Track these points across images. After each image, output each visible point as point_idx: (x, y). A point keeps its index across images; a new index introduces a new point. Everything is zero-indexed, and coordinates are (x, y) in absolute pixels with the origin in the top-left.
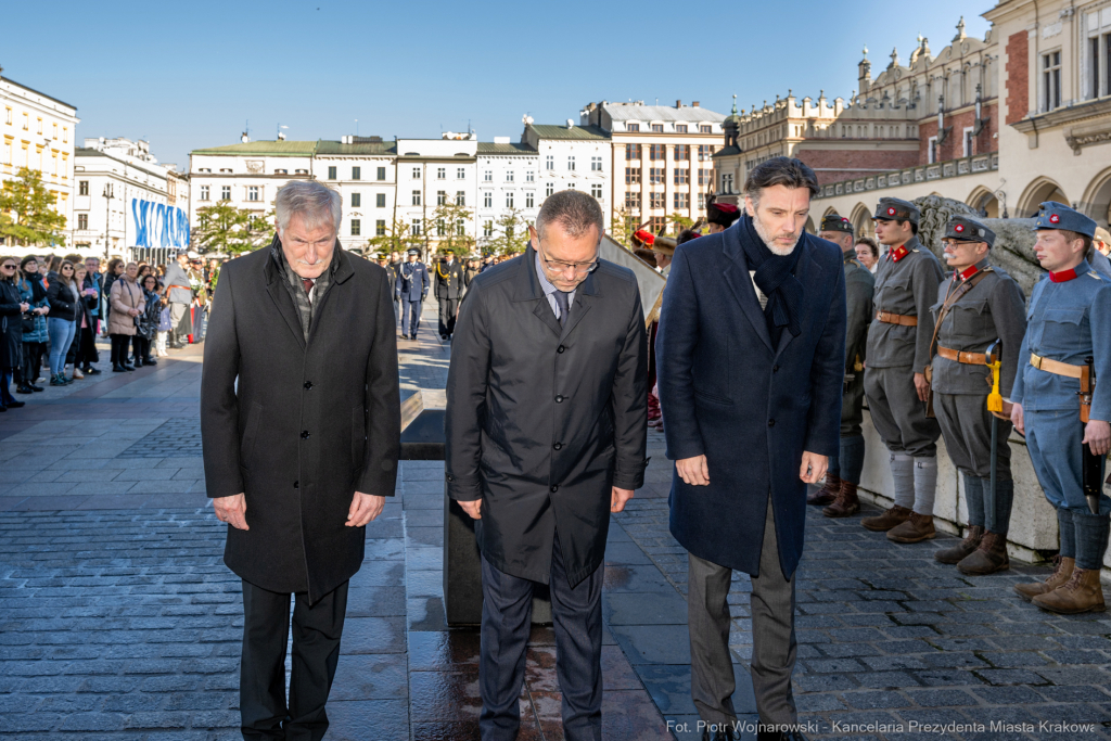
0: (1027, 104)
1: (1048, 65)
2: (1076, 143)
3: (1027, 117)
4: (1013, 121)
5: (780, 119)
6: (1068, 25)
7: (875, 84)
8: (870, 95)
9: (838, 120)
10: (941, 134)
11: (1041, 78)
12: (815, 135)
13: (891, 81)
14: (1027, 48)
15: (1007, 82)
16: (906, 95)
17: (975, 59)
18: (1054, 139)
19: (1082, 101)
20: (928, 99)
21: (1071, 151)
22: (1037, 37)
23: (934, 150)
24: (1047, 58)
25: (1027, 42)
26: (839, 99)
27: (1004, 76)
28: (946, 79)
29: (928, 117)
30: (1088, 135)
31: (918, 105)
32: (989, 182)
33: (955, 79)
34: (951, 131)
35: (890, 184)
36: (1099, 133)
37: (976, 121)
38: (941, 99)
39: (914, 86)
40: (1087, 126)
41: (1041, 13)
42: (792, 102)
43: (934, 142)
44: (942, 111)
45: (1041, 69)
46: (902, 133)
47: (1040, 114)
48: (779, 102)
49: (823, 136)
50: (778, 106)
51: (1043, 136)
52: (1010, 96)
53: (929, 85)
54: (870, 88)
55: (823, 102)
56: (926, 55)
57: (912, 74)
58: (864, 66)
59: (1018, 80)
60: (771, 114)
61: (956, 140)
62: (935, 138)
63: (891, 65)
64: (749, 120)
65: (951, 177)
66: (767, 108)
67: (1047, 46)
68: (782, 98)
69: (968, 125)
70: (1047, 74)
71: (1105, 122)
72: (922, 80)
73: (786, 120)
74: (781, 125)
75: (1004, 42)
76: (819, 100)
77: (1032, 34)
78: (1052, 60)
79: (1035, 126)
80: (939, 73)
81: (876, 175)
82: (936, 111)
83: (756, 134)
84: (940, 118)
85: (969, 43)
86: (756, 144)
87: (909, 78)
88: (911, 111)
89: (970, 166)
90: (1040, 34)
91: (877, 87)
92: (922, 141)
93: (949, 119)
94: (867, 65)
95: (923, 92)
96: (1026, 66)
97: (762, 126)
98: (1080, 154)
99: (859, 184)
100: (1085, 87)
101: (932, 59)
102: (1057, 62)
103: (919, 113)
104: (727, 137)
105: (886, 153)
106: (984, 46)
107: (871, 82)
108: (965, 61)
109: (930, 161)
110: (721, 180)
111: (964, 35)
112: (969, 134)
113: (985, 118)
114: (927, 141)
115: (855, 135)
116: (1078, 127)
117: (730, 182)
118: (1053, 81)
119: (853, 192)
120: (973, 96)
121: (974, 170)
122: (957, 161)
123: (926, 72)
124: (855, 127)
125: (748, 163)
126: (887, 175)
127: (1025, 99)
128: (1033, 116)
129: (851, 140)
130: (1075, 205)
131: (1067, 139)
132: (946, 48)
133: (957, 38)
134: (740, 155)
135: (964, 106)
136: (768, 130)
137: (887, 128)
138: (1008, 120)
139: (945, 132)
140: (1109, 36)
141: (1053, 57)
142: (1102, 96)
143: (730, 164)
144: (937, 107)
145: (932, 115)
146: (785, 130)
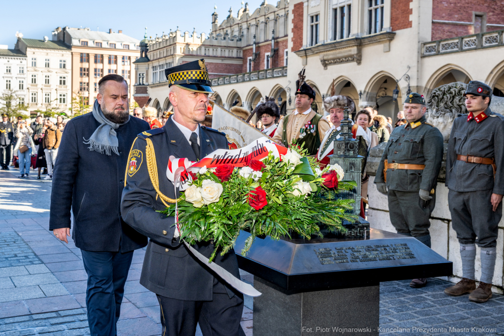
0: (302, 42)
1: (312, 22)
2: (325, 63)
3: (302, 49)
4: (296, 50)
5: (172, 43)
6: (323, 2)
7: (220, 26)
8: (218, 32)
9: (203, 45)
10: (254, 56)
11: (309, 28)
12: (191, 53)
13: (229, 25)
14: (303, 12)
15: (292, 29)
16: (236, 33)
17: (272, 16)
18: (315, 61)
19: (329, 42)
20: (248, 36)
21: (323, 67)
22: (308, 6)
23: (250, 64)
24: (312, 17)
25: (303, 8)
26: (203, 34)
27: (291, 26)
28: (257, 26)
30: (331, 59)
31: (243, 39)
32: (283, 82)
33: (262, 26)
34: (259, 54)
35: (232, 82)
36: (336, 59)
37: (272, 49)
38: (255, 37)
39: (240, 29)
40: (331, 55)
42: (179, 34)
43: (250, 60)
44: (255, 43)
45: (309, 24)
46: (234, 55)
47: (309, 47)
48: (172, 33)
49: (195, 54)
50: (171, 35)
51: (309, 59)
52: (294, 37)
53: (248, 29)
55: (195, 35)
56: (247, 12)
57: (240, 22)
59: (298, 29)
60: (167, 40)
61: (261, 59)
62: (251, 58)
63: (229, 17)
64: (154, 42)
65: (263, 79)
66: (165, 36)
67: (313, 12)
68: (173, 31)
69: (268, 52)
70: (312, 26)
71: (339, 53)
72: (245, 26)
73: (175, 44)
74: (172, 46)
75: (291, 8)
76: (193, 33)
77: (305, 4)
79: (306, 53)
80: (253, 22)
81: (224, 77)
82: (252, 43)
83: (158, 51)
84: (254, 47)
85: (269, 7)
86: (158, 57)
87: (238, 24)
88: (239, 42)
89: (273, 73)
90: (310, 5)
91: (222, 28)
92: (244, 59)
93: (258, 48)
94: (216, 15)
95: (245, 32)
96: (302, 21)
97: (161, 46)
98: (327, 69)
99: (215, 81)
100: (330, 34)
101: (250, 14)
102: (317, 21)
103: (243, 44)
104: (142, 52)
105: (227, 65)
106: (276, 9)
107: (218, 25)
108: (267, 17)
109: (248, 71)
110: (138, 76)
111: (266, 3)
112: (268, 56)
113: (276, 48)
114: (247, 59)
115: (211, 54)
116: (327, 55)
117: (143, 78)
118: (315, 29)
120: (270, 36)
121: (275, 76)
123: (247, 21)
124: (211, 49)
125: (153, 67)
126: (230, 77)
127: (301, 39)
128: (305, 48)
129: (209, 57)
130: (323, 96)
131: (321, 61)
132: (257, 9)
133: (263, 4)
134: (149, 63)
135: (266, 41)
136: (165, 49)
137: (227, 51)
138: (293, 50)
139: (256, 55)
140: (342, 8)
141: (315, 17)
142: (338, 39)
143: (143, 67)
144: (252, 41)
145: (250, 45)
146: (174, 49)
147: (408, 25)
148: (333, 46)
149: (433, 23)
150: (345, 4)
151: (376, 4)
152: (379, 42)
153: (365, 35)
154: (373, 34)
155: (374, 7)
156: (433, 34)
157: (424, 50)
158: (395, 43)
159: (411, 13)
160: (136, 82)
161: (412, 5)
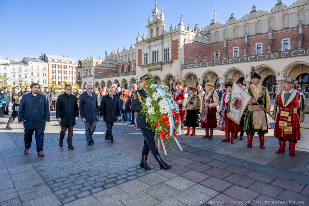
1: (145, 56)
2: (150, 70)
3: (141, 65)
5: (91, 61)
6: (149, 49)
8: (108, 58)
9: (103, 63)
12: (98, 65)
13: (112, 56)
15: (138, 58)
16: (115, 59)
17: (128, 54)
18: (146, 69)
19: (151, 63)
20: (119, 60)
23: (120, 70)
24: (145, 54)
25: (141, 51)
26: (103, 59)
28: (122, 57)
29: (119, 64)
31: (117, 61)
32: (134, 77)
33: (124, 57)
35: (115, 76)
36: (153, 69)
37: (128, 65)
38: (122, 61)
39: (116, 57)
40: (152, 67)
41: (144, 46)
42: (94, 58)
46: (114, 67)
49: (100, 66)
50: (91, 59)
51: (144, 69)
52: (138, 61)
55: (100, 59)
56: (118, 51)
57: (116, 55)
58: (106, 52)
59: (140, 58)
61: (124, 68)
62: (120, 68)
63: (112, 53)
64: (84, 61)
65: (127, 75)
66: (88, 59)
67: (145, 52)
68: (92, 57)
69: (126, 66)
70: (145, 57)
71: (154, 67)
72: (118, 56)
73: (93, 62)
75: (137, 51)
76: (99, 58)
77: (142, 50)
79: (143, 67)
80: (121, 55)
83: (86, 64)
84: (121, 64)
85: (126, 50)
86: (86, 66)
90: (144, 50)
92: (118, 68)
93: (123, 64)
95: (118, 59)
96: (141, 56)
97: (87, 62)
100: (151, 61)
101: (120, 52)
102: (146, 56)
103: (117, 63)
104: (79, 64)
105: (112, 70)
106: (129, 51)
107: (108, 56)
108: (126, 54)
109: (119, 72)
110: (78, 74)
111: (125, 49)
112: (126, 67)
115: (106, 66)
116: (150, 68)
118: (146, 59)
119: (108, 77)
120: (127, 61)
121: (131, 74)
124: (106, 64)
125: (84, 70)
126: (115, 74)
127: (141, 62)
128: (143, 65)
132: (122, 51)
133: (124, 49)
134: (82, 68)
137: (112, 65)
138: (138, 65)
139: (122, 67)
140: (155, 52)
141: (146, 55)
142: (154, 62)
143: (79, 70)
146: (92, 64)
147: (177, 58)
148: (153, 64)
149: (185, 58)
150: (156, 50)
151: (167, 51)
152: (168, 64)
153: (163, 61)
154: (166, 61)
155: (166, 52)
156: (184, 62)
157: (182, 67)
158: (173, 64)
159: (178, 55)
160: (77, 76)
161: (178, 52)
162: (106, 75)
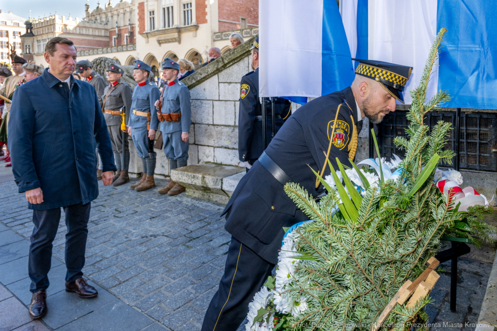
0: (144, 28)
1: (151, 15)
2: (160, 42)
3: (145, 32)
4: (141, 33)
5: (52, 23)
6: (156, 3)
7: (92, 14)
8: (90, 18)
9: (78, 26)
10: (117, 35)
11: (149, 19)
12: (68, 31)
13: (98, 13)
14: (144, 8)
15: (138, 19)
16: (104, 19)
17: (128, 10)
18: (153, 40)
19: (161, 29)
20: (112, 22)
21: (158, 45)
22: (147, 5)
23: (115, 41)
24: (150, 12)
25: (144, 6)
26: (77, 18)
27: (137, 17)
28: (118, 15)
29: (112, 28)
30: (163, 40)
31: (109, 23)
32: (133, 54)
33: (121, 16)
34: (120, 35)
36: (166, 40)
37: (129, 32)
38: (117, 23)
39: (107, 17)
40: (163, 37)
42: (57, 17)
43: (115, 38)
44: (117, 27)
45: (149, 16)
46: (103, 33)
47: (149, 31)
48: (51, 16)
49: (71, 32)
50: (51, 18)
51: (150, 39)
52: (140, 24)
53: (112, 17)
54: (90, 15)
55: (71, 18)
56: (111, 5)
57: (106, 12)
58: (87, 6)
59: (141, 19)
60: (48, 21)
61: (122, 38)
63: (98, 7)
64: (37, 22)
65: (121, 51)
66: (46, 18)
67: (151, 9)
68: (52, 14)
69: (126, 33)
70: (151, 18)
71: (168, 36)
72: (109, 15)
73: (55, 24)
74: (52, 26)
75: (137, 5)
76: (69, 17)
77: (145, 4)
78: (152, 13)
79: (147, 35)
80: (115, 13)
81: (93, 49)
82: (115, 27)
83: (41, 29)
84: (117, 29)
85: (125, 3)
86: (41, 33)
87: (105, 13)
88: (106, 26)
91: (92, 15)
92: (110, 37)
93: (120, 30)
94: (88, 6)
95: (110, 19)
96: (144, 14)
97: (44, 25)
98: (161, 46)
99: (87, 52)
100: (162, 24)
101: (113, 7)
102: (153, 14)
103: (109, 27)
104: (27, 29)
105: (97, 41)
107: (90, 13)
108: (124, 9)
109: (113, 45)
110: (25, 47)
112: (127, 36)
113: (132, 31)
114: (112, 38)
115: (84, 33)
116: (160, 37)
117: (29, 49)
118: (152, 20)
120: (127, 23)
121: (129, 49)
122: (123, 46)
123: (111, 12)
124: (84, 30)
125: (38, 41)
126: (97, 49)
127: (144, 26)
128: (147, 32)
129: (83, 35)
131: (157, 41)
132: (118, 4)
134: (34, 37)
135: (124, 26)
136: (46, 27)
137: (97, 31)
138: (139, 33)
140: (168, 8)
142: (167, 28)
143: (29, 40)
144: (115, 25)
145: (113, 28)
146: (54, 28)
147: (205, 21)
149: (219, 21)
150: (170, 6)
151: (188, 7)
152: (190, 31)
153: (182, 26)
154: (186, 26)
155: (186, 9)
156: (219, 28)
157: (214, 37)
158: (199, 31)
159: (207, 15)
160: (23, 51)
161: (207, 10)
162: (84, 49)
